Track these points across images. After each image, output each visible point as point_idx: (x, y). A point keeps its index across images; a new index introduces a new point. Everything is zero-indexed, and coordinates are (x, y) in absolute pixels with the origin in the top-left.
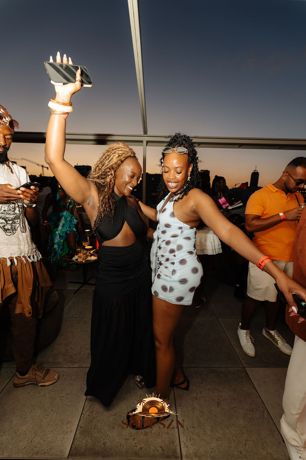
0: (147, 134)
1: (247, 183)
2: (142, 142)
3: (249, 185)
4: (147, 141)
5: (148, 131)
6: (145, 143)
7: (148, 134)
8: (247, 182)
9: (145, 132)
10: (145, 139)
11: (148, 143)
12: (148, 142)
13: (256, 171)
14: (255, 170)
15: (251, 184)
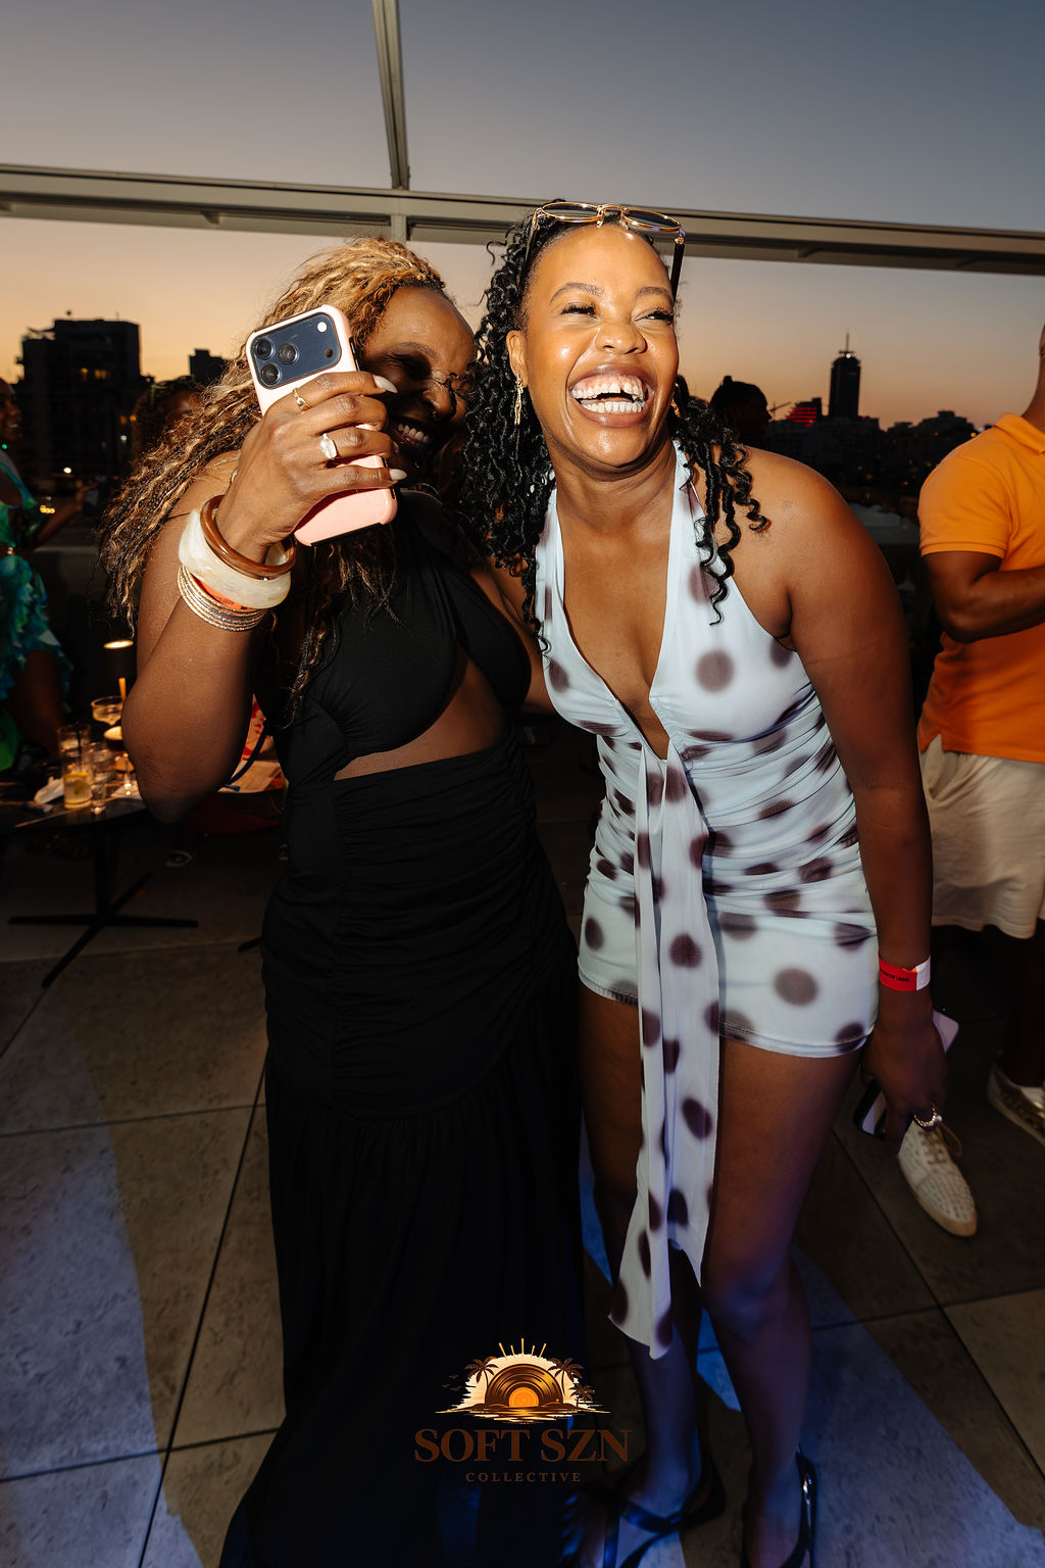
0: (407, 188)
1: (817, 402)
2: (385, 219)
3: (825, 411)
4: (408, 219)
5: (411, 173)
6: (398, 227)
7: (412, 188)
8: (816, 395)
9: (401, 176)
10: (400, 209)
11: (413, 225)
12: (412, 223)
13: (846, 353)
14: (843, 349)
15: (831, 406)
